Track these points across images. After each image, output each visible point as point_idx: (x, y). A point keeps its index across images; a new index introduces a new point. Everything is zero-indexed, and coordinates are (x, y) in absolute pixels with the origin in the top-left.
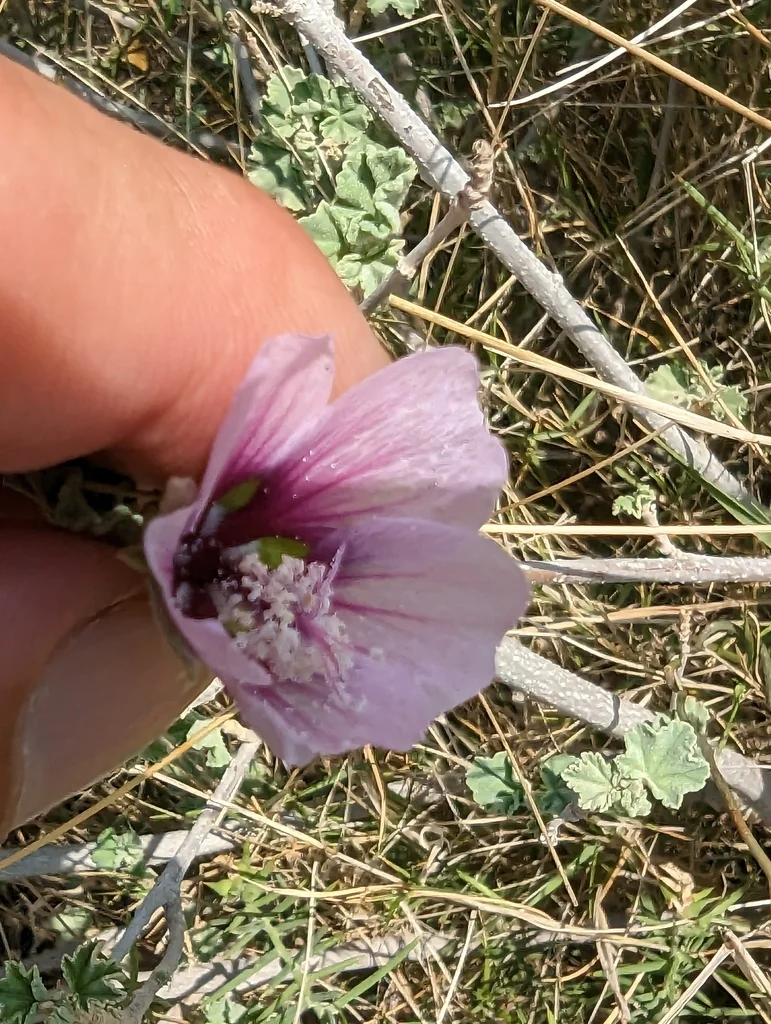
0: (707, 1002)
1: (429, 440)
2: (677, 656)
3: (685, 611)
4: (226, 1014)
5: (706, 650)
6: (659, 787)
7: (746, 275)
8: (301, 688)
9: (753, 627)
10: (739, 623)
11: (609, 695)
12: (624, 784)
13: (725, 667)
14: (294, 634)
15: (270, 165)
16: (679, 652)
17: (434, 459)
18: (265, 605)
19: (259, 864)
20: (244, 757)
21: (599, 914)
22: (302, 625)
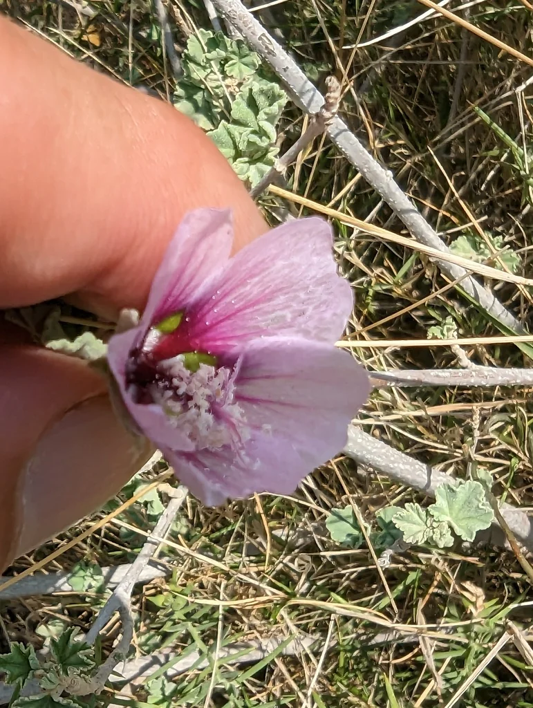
0: (495, 678)
1: (299, 282)
2: (470, 439)
3: (476, 407)
4: (162, 689)
5: (491, 434)
6: (459, 526)
7: (519, 171)
8: (214, 455)
9: (522, 418)
10: (514, 416)
11: (425, 466)
12: (435, 525)
13: (504, 446)
14: (210, 417)
15: (189, 98)
16: (472, 436)
17: (302, 295)
18: (189, 398)
19: (184, 585)
20: (173, 508)
21: (420, 617)
22: (215, 410)
